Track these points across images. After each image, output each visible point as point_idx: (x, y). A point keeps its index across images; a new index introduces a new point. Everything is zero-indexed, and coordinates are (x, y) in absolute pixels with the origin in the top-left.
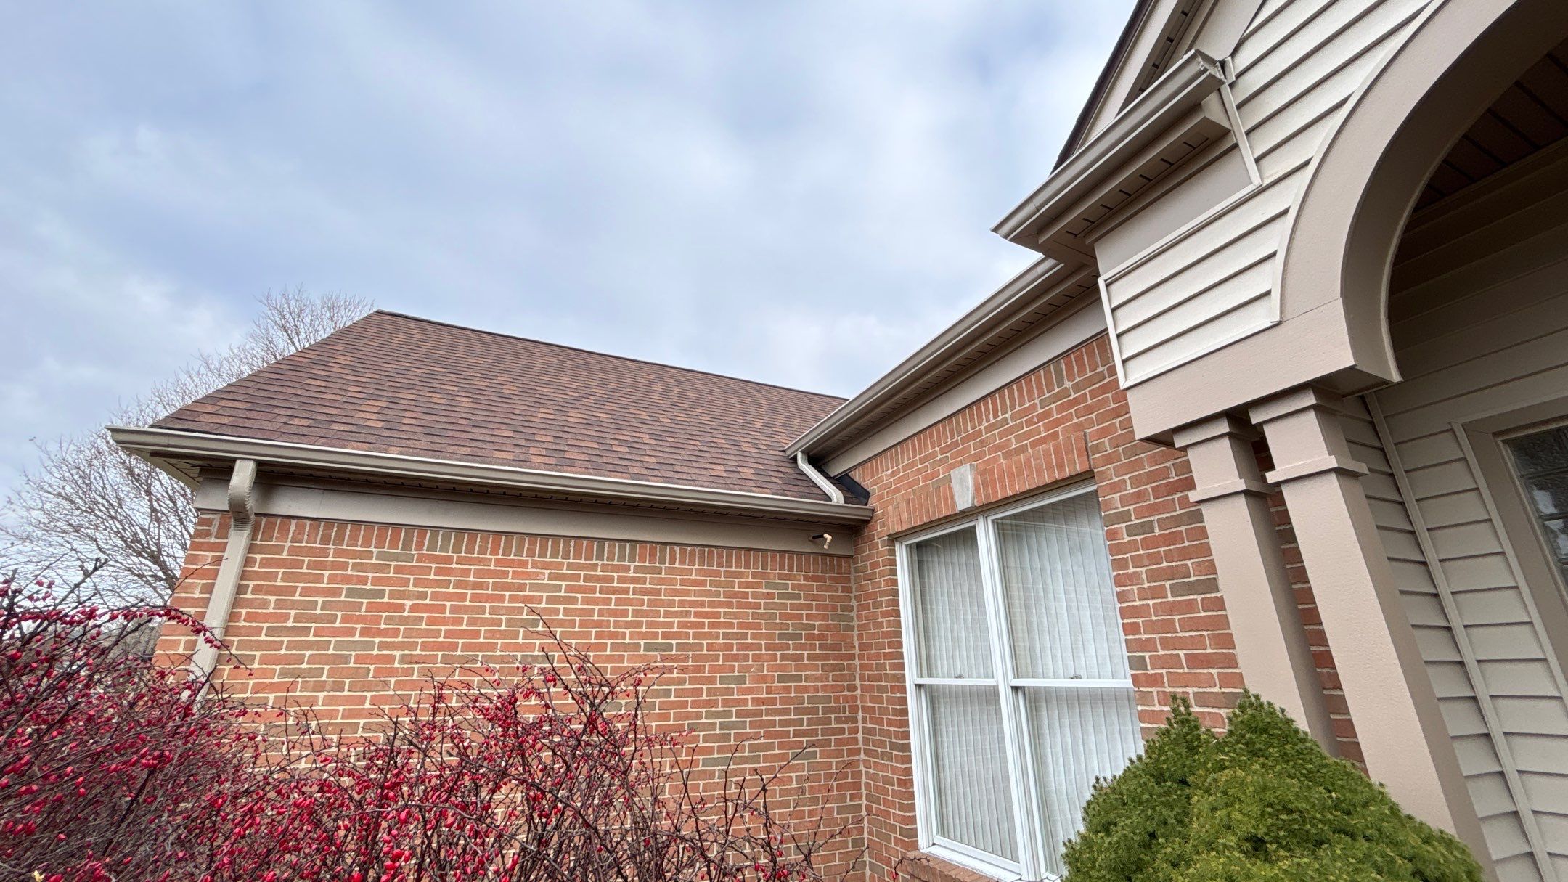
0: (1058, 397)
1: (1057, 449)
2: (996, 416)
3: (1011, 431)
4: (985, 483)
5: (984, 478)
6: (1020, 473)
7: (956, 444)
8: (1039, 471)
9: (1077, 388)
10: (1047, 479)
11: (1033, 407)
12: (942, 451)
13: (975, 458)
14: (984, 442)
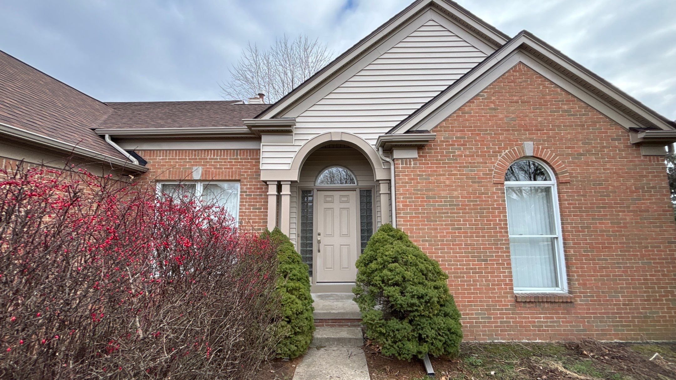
0: (235, 159)
1: (232, 172)
2: (214, 156)
3: (218, 162)
4: (206, 174)
5: (206, 172)
6: (219, 175)
7: (196, 159)
8: (225, 176)
9: (241, 159)
10: (227, 178)
11: (227, 159)
12: (189, 159)
13: (203, 165)
14: (207, 162)
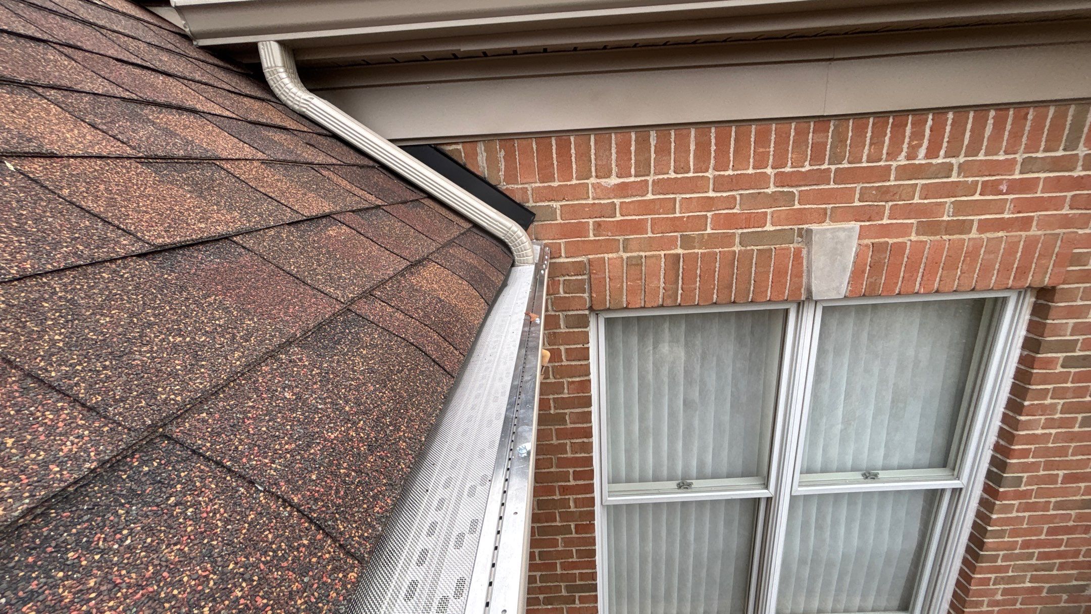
0: (1056, 164)
2: (932, 152)
3: (952, 190)
4: (876, 267)
5: (878, 256)
9: (1088, 162)
11: (1008, 166)
12: (782, 179)
13: (858, 215)
14: (885, 194)
